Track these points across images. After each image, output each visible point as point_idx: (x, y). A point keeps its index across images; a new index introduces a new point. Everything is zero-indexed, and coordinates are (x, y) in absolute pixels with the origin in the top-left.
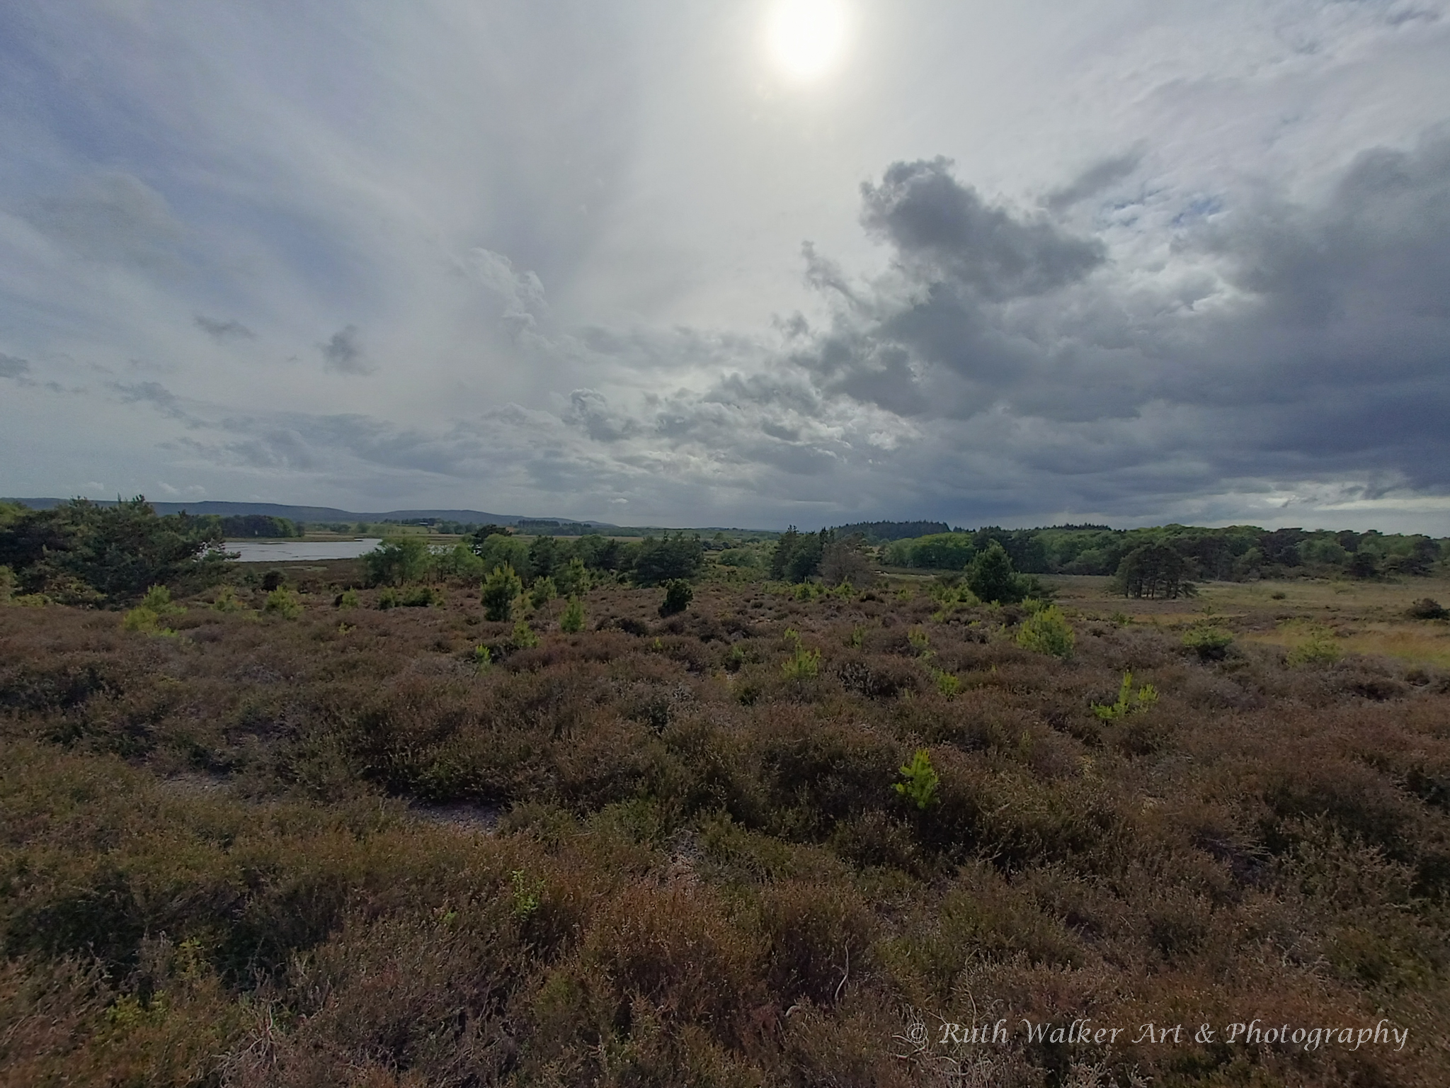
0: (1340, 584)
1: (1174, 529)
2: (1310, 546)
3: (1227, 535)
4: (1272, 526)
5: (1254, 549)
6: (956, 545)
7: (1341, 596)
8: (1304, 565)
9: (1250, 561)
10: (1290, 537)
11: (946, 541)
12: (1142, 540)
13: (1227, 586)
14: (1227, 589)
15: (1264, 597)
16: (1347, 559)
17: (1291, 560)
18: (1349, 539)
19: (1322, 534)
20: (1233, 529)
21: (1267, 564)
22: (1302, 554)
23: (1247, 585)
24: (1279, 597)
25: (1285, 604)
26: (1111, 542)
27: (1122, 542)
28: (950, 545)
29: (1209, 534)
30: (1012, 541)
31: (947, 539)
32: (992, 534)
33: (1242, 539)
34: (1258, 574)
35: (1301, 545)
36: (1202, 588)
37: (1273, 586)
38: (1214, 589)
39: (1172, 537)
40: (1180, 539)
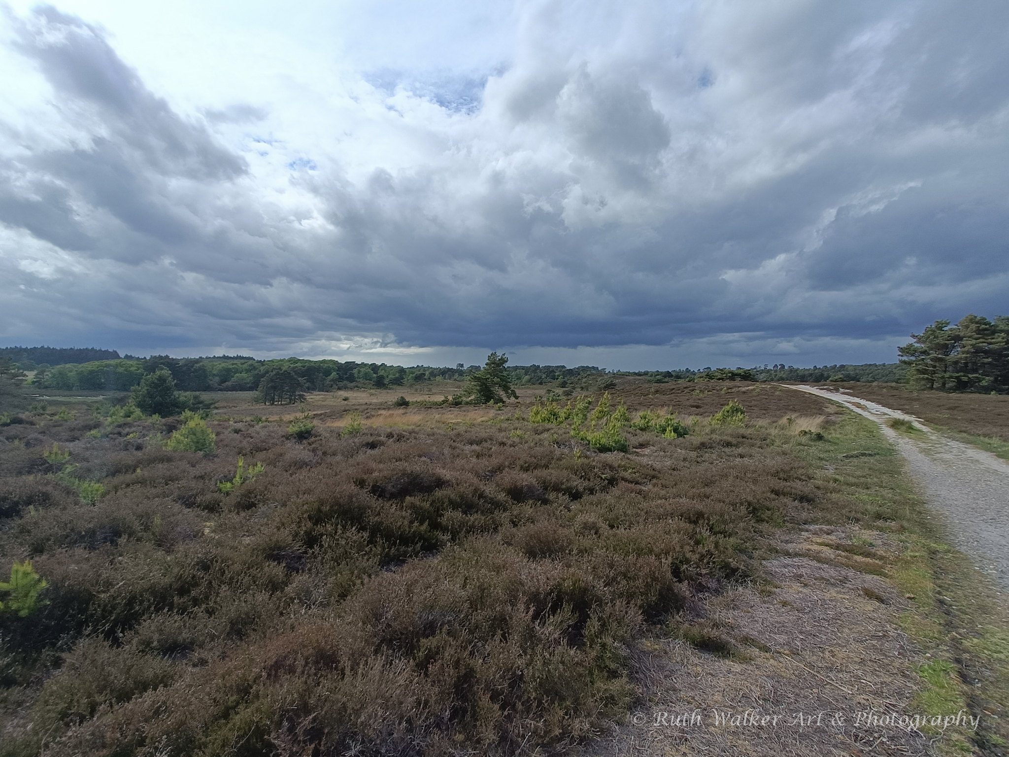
0: (371, 391)
1: (293, 361)
2: (359, 372)
3: (321, 365)
4: (342, 360)
5: (335, 373)
6: (126, 370)
7: (372, 397)
8: (357, 381)
9: (332, 380)
10: (351, 365)
11: (117, 366)
12: (275, 367)
13: (322, 395)
14: (322, 396)
15: (339, 400)
16: (374, 378)
17: (351, 379)
18: (374, 367)
19: (363, 365)
20: (324, 361)
21: (341, 382)
22: (356, 375)
23: (332, 393)
24: (346, 399)
25: (348, 403)
26: (255, 368)
27: (262, 368)
28: (120, 370)
29: (312, 364)
30: (179, 367)
31: (117, 365)
32: (161, 361)
33: (329, 367)
34: (337, 387)
35: (355, 371)
36: (309, 397)
37: (343, 394)
38: (315, 397)
39: (292, 366)
40: (296, 367)
